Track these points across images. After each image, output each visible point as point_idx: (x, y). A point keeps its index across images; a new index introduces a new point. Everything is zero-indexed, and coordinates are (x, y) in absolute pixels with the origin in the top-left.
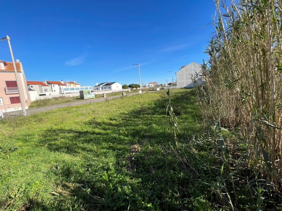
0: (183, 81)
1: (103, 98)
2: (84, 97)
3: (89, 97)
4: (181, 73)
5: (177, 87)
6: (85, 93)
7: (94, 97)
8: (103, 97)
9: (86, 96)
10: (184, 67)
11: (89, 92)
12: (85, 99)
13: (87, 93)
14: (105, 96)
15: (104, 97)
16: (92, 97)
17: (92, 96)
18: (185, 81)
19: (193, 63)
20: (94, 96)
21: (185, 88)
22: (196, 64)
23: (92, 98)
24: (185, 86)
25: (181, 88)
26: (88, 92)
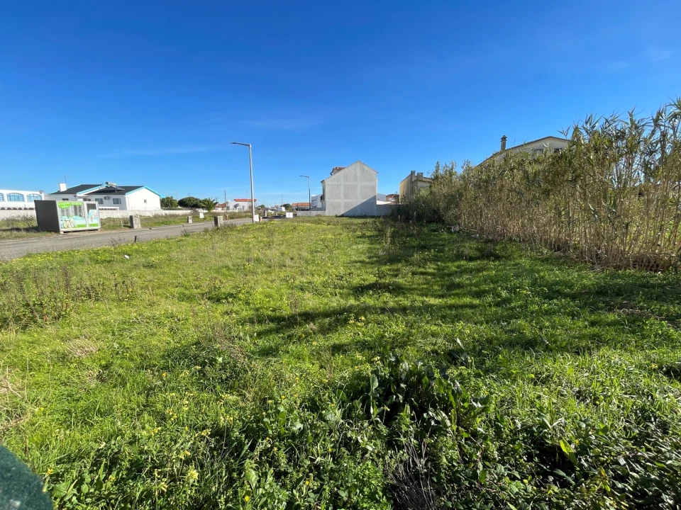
0: (338, 201)
1: (131, 230)
2: (61, 223)
3: (79, 226)
4: (336, 183)
5: (327, 213)
6: (63, 211)
7: (99, 227)
8: (131, 227)
9: (67, 222)
10: (340, 169)
11: (80, 207)
12: (61, 230)
13: (71, 209)
14: (137, 225)
15: (135, 226)
16: (91, 225)
17: (90, 223)
18: (342, 201)
19: (358, 164)
20: (96, 221)
21: (342, 216)
22: (366, 168)
23: (88, 228)
24: (342, 212)
25: (337, 216)
26: (75, 207)
